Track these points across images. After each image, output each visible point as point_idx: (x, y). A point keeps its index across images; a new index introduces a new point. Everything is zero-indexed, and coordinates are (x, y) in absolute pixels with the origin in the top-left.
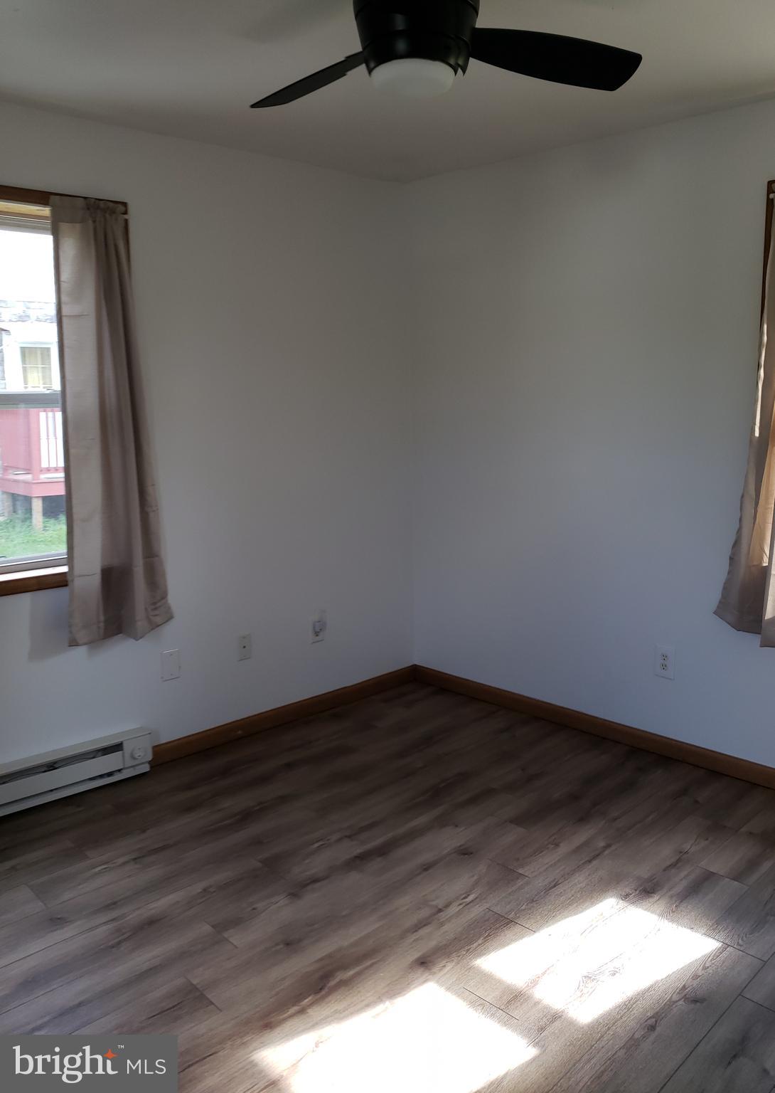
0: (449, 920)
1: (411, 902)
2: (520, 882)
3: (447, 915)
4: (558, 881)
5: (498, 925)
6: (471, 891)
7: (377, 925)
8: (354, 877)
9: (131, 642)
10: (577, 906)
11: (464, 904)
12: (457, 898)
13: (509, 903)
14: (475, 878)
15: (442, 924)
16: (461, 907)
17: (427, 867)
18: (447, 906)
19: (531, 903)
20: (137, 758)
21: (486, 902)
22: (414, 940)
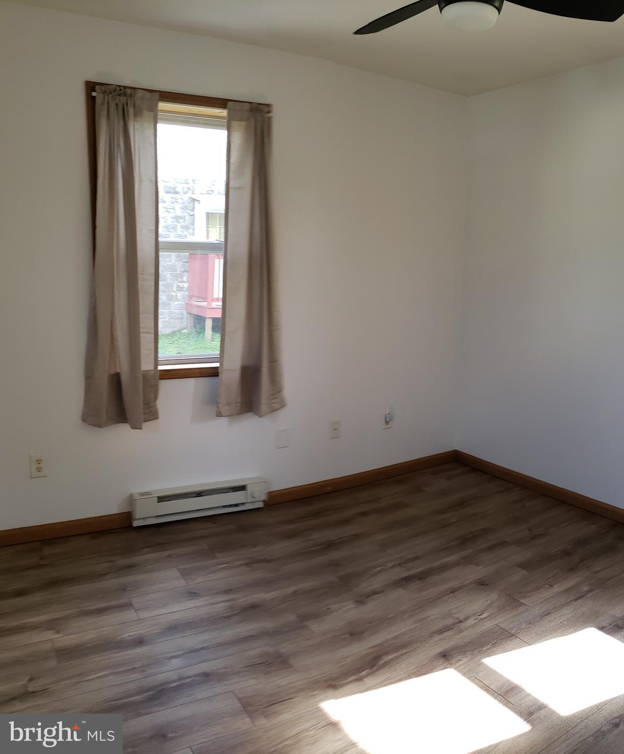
0: (467, 629)
1: (439, 614)
2: (522, 609)
3: (465, 626)
4: (550, 611)
5: (502, 637)
6: (484, 611)
7: (413, 627)
8: (400, 593)
9: (257, 417)
10: (563, 630)
11: (478, 620)
12: (474, 615)
13: (513, 622)
14: (489, 602)
15: (461, 631)
16: (477, 621)
17: (453, 591)
18: (467, 619)
19: (529, 624)
20: (255, 497)
21: (496, 620)
22: (439, 640)
